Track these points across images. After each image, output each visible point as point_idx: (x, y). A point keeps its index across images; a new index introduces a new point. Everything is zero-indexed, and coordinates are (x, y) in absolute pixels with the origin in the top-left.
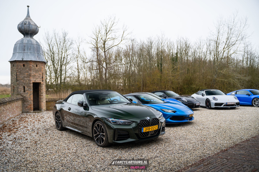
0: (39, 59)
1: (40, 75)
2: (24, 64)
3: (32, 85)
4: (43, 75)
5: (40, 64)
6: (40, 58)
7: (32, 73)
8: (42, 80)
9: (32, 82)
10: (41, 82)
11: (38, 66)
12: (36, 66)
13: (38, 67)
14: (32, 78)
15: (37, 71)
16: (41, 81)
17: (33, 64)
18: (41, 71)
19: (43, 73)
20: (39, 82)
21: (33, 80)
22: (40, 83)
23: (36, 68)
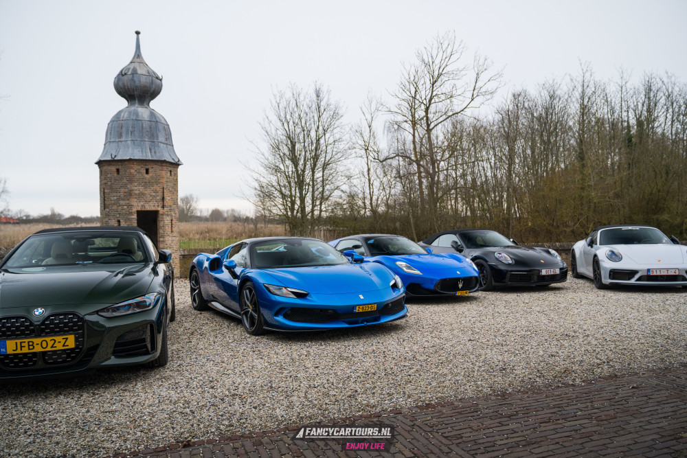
0: (153, 154)
1: (156, 192)
2: (117, 167)
3: (135, 216)
4: (163, 192)
5: (154, 166)
6: (155, 152)
7: (136, 188)
8: (161, 206)
9: (134, 210)
10: (159, 209)
11: (150, 171)
12: (145, 171)
13: (150, 175)
14: (135, 200)
15: (146, 184)
16: (158, 206)
17: (139, 167)
18: (157, 183)
19: (163, 189)
20: (153, 209)
21: (137, 205)
22: (157, 212)
23: (146, 176)
